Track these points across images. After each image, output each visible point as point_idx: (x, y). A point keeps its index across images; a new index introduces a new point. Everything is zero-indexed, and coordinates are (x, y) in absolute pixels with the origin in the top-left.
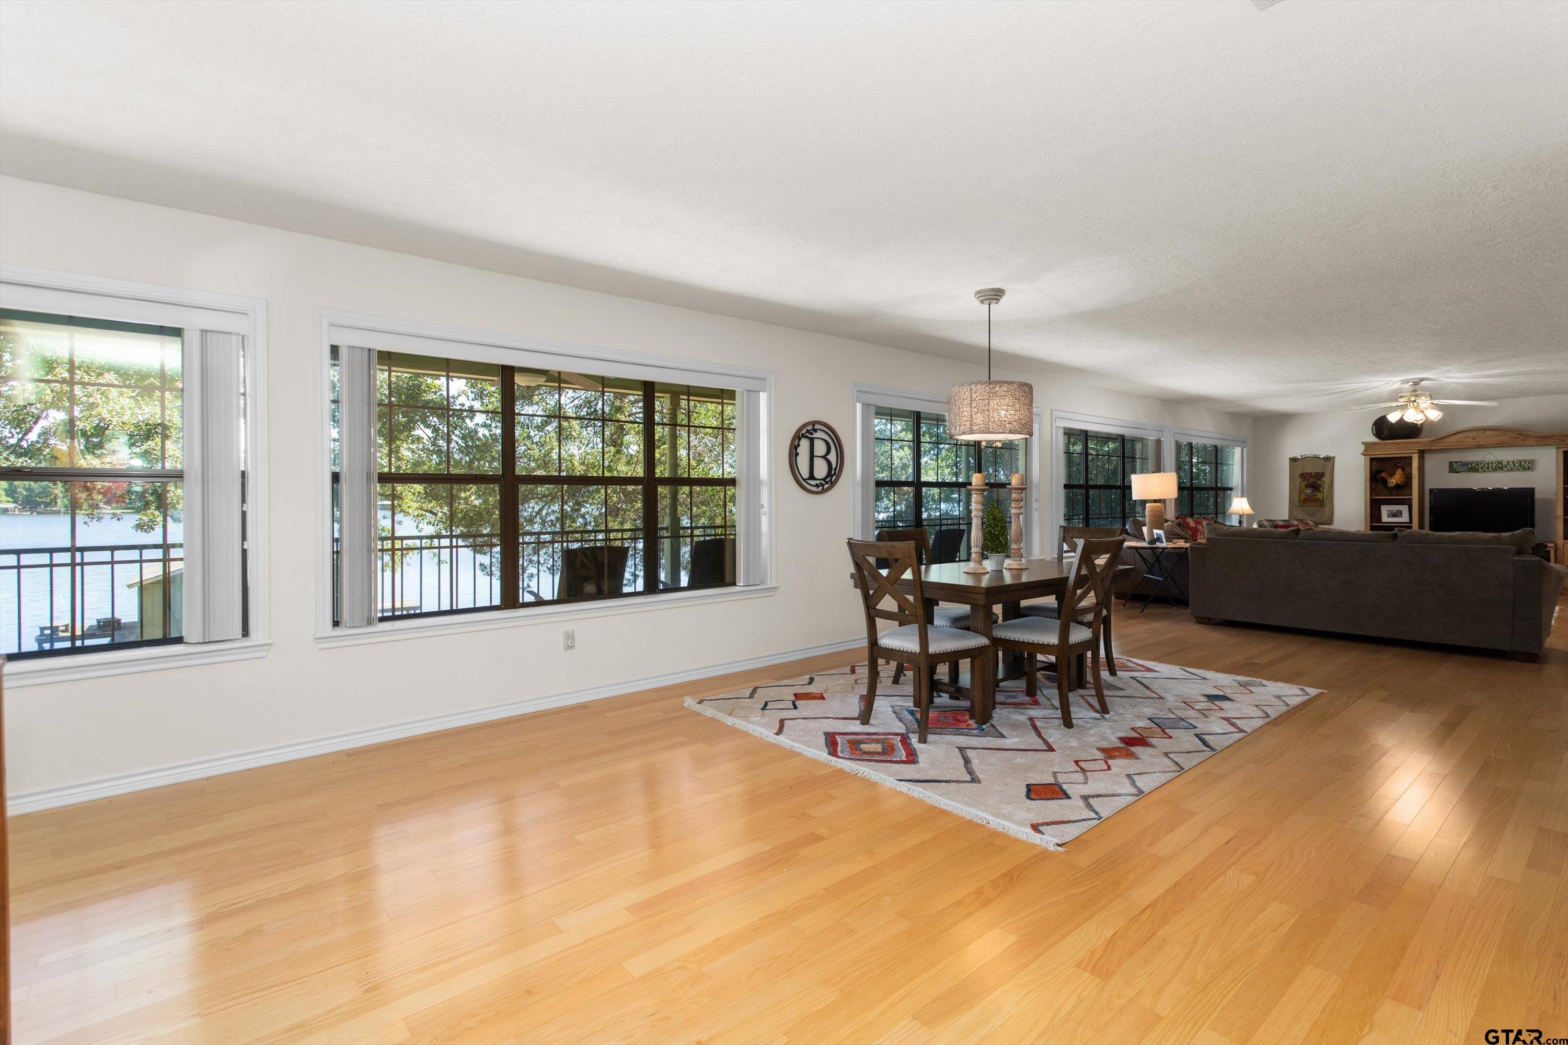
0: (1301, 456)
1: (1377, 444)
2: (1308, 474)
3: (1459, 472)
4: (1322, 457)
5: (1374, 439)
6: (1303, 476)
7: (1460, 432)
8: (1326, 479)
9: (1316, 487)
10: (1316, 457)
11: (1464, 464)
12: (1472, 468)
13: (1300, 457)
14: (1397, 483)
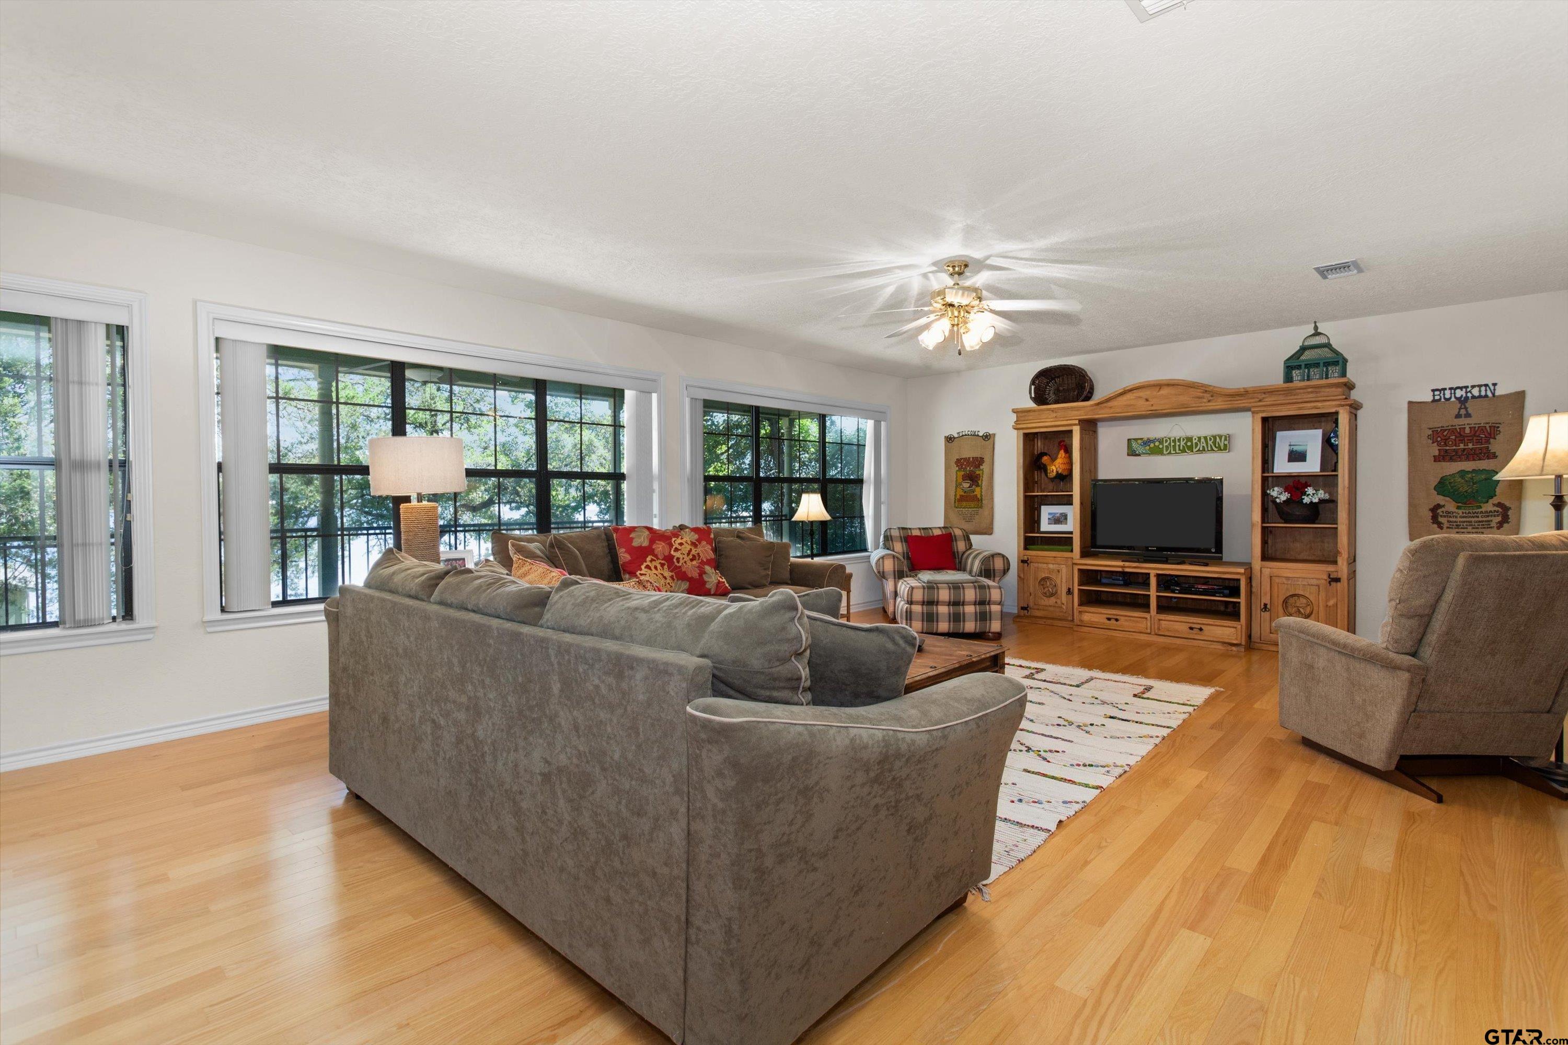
0: (958, 433)
1: (1034, 411)
2: (965, 459)
3: (1139, 455)
4: (981, 434)
5: (1032, 405)
6: (959, 462)
7: (1131, 390)
8: (985, 467)
9: (974, 479)
10: (974, 435)
11: (1147, 442)
12: (1154, 447)
13: (956, 436)
14: (1057, 472)
